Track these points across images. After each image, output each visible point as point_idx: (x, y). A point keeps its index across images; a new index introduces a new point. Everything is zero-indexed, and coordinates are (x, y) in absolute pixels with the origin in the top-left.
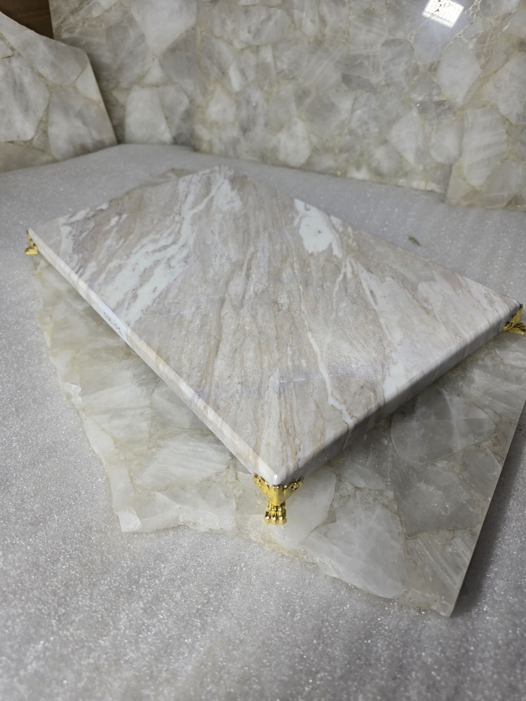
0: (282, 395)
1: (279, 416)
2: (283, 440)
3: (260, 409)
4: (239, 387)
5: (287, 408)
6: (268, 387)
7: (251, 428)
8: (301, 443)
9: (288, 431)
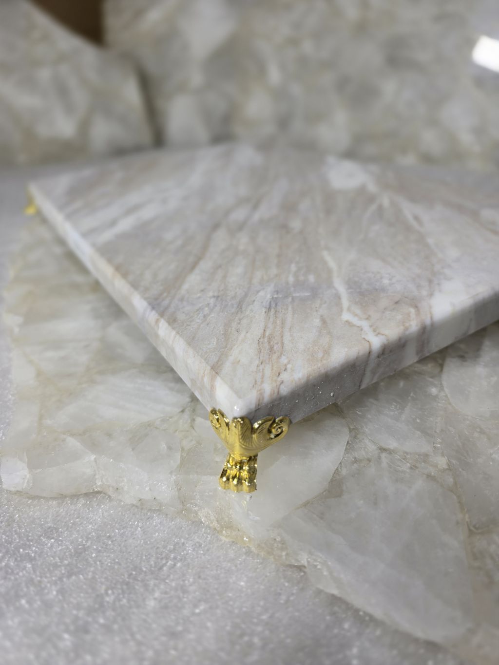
0: (272, 310)
1: (262, 331)
2: (261, 358)
3: (236, 323)
4: (212, 301)
5: (276, 323)
6: (254, 301)
7: (215, 344)
8: (289, 363)
9: (271, 348)
